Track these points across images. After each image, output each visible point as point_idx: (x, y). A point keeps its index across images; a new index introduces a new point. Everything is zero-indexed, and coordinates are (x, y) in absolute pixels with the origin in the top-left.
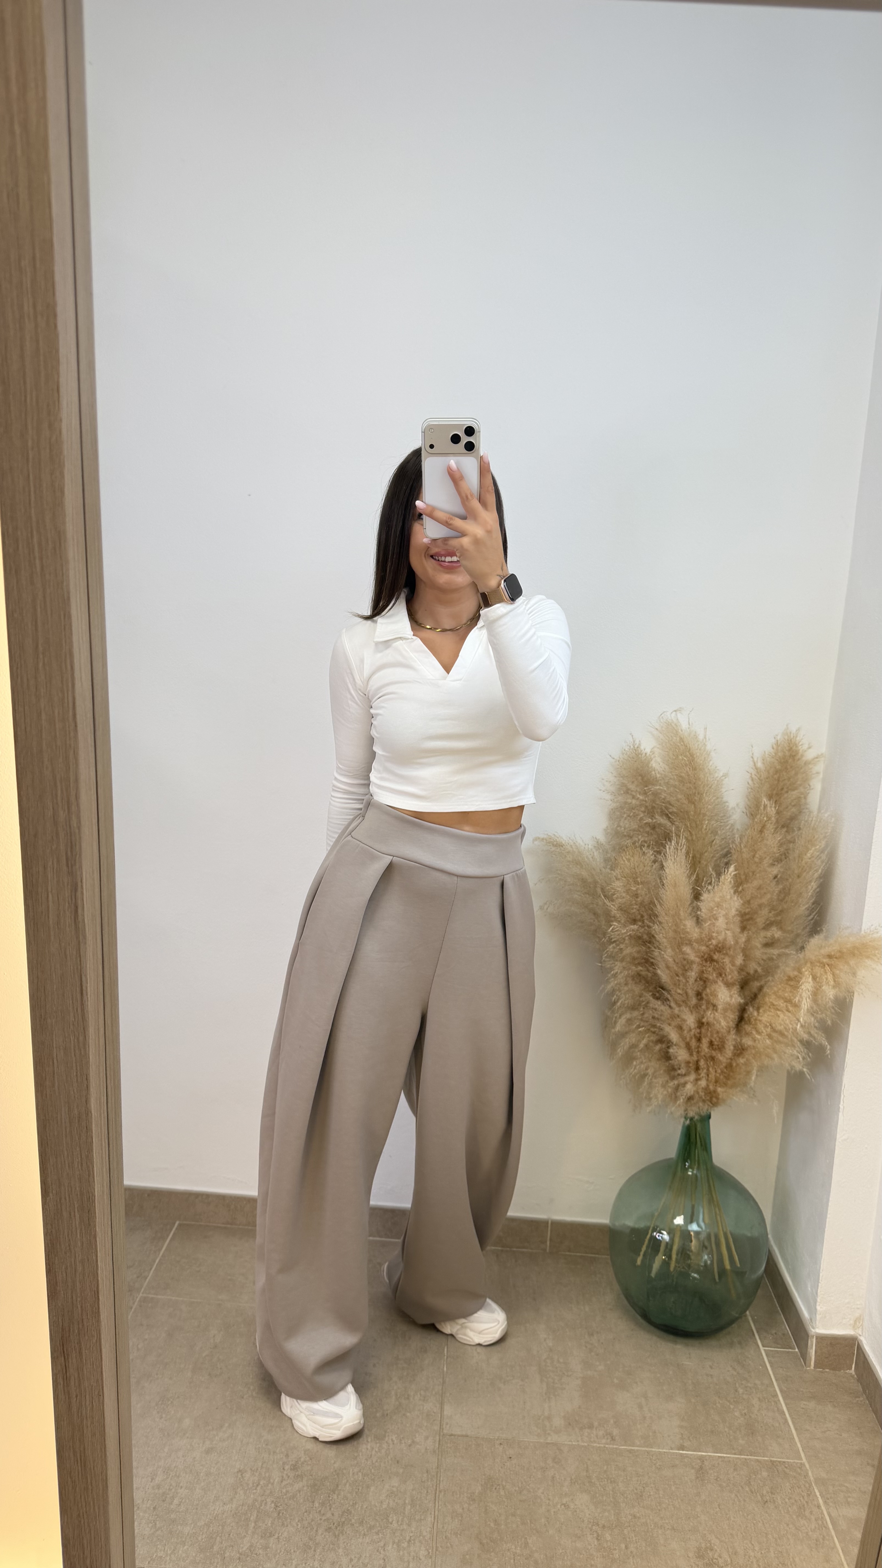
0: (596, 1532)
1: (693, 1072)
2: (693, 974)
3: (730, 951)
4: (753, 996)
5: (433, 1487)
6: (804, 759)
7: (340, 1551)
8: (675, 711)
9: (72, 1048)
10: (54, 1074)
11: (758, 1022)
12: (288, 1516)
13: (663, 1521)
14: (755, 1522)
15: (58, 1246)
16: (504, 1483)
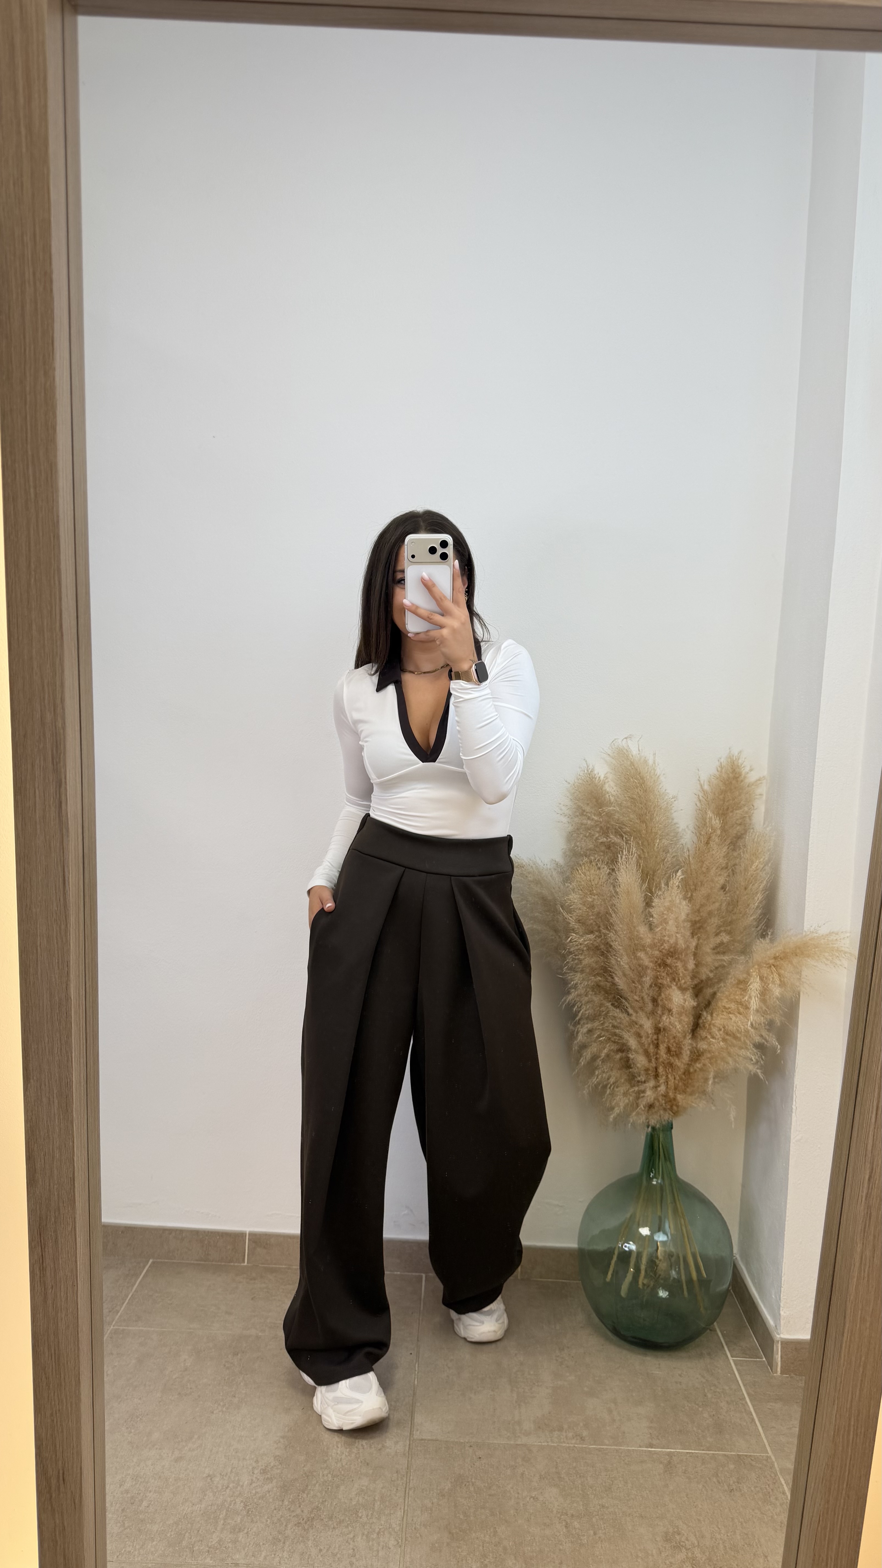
0: (565, 1520)
1: (652, 1078)
2: (648, 980)
3: (682, 955)
4: (707, 1003)
5: (402, 1485)
6: (747, 781)
7: (310, 1543)
8: (626, 738)
9: (55, 936)
10: (37, 961)
11: (711, 1026)
12: (257, 1513)
13: (631, 1510)
14: (721, 1508)
15: (38, 1133)
16: (473, 1480)
